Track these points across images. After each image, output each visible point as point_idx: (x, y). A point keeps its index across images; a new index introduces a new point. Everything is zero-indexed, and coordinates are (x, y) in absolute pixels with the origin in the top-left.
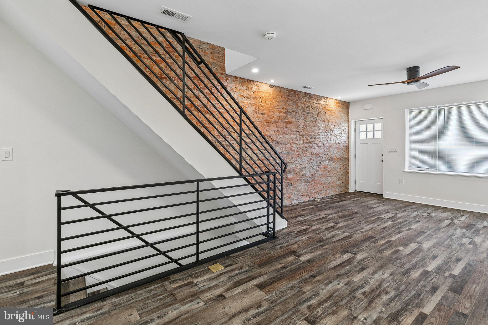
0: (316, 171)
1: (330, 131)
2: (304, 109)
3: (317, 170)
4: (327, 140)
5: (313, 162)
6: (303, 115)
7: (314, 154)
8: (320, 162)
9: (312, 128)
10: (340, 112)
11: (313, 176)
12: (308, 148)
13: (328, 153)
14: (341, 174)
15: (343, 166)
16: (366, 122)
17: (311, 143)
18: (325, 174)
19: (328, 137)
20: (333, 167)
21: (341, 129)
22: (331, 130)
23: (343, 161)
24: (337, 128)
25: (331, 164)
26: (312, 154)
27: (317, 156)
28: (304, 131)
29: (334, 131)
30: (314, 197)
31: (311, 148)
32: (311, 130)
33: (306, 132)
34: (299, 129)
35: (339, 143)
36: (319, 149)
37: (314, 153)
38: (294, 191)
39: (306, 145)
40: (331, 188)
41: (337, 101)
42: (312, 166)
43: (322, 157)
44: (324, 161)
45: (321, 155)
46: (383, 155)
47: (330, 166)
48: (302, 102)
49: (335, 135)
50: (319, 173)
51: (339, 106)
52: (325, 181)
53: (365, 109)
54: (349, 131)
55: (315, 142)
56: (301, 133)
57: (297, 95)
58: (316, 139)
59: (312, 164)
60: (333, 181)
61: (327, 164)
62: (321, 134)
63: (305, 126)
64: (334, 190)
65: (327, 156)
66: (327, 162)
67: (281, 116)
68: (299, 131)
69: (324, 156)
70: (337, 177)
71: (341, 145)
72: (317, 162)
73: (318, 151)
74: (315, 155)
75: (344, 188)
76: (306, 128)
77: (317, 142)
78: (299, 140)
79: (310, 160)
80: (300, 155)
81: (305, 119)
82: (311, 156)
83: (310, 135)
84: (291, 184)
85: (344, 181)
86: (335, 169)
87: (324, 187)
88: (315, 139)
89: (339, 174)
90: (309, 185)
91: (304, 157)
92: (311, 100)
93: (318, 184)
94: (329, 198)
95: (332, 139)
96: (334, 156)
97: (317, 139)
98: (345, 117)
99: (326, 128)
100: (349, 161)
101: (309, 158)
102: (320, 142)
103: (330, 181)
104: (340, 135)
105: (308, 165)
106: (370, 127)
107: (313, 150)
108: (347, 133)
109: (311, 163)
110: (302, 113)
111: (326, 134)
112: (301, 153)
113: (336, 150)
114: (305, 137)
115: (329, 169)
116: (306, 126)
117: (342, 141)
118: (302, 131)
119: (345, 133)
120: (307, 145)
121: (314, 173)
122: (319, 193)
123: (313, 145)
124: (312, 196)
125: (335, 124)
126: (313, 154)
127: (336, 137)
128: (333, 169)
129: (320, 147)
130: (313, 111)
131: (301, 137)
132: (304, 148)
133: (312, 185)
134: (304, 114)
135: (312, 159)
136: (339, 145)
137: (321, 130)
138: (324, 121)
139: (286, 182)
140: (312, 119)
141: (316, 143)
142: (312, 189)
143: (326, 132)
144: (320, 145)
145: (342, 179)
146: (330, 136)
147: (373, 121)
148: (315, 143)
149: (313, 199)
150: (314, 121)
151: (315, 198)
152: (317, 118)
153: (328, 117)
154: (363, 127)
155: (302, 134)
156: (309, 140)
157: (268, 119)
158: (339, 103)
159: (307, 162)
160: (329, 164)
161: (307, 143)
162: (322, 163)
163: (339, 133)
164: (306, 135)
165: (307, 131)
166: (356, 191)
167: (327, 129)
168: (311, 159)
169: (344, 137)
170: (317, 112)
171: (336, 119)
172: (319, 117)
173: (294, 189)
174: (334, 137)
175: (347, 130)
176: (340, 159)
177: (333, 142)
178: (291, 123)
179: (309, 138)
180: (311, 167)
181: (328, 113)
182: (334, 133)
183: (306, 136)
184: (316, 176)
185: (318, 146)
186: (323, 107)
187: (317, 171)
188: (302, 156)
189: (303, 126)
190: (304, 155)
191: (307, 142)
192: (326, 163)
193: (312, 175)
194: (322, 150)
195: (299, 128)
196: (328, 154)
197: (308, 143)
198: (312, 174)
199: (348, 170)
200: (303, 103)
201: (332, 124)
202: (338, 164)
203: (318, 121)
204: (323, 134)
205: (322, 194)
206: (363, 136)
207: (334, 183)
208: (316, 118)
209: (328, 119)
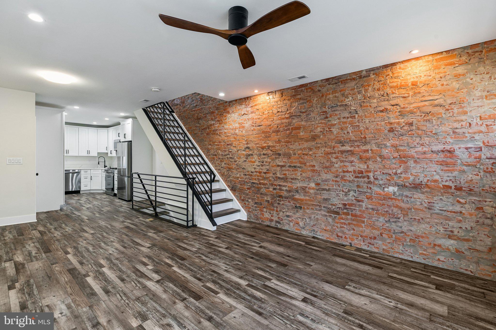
0: (356, 199)
2: (325, 104)
3: (360, 199)
5: (348, 184)
6: (321, 114)
7: (350, 172)
8: (369, 186)
9: (344, 129)
11: (348, 207)
15: (480, 208)
17: (343, 154)
18: (386, 212)
23: (481, 197)
25: (409, 195)
27: (359, 175)
28: (325, 136)
30: (350, 241)
33: (330, 138)
34: (315, 135)
37: (351, 170)
38: (305, 218)
42: (346, 191)
43: (377, 179)
44: (381, 187)
45: (372, 175)
47: (405, 199)
48: (321, 95)
50: (366, 205)
52: (387, 225)
55: (352, 151)
56: (319, 140)
57: (310, 88)
58: (356, 147)
59: (345, 188)
61: (394, 194)
62: (371, 136)
65: (392, 179)
66: (393, 188)
67: (283, 123)
69: (383, 177)
72: (358, 186)
73: (364, 166)
74: (353, 174)
78: (315, 149)
79: (339, 180)
80: (316, 170)
82: (342, 174)
84: (300, 207)
87: (381, 235)
90: (337, 218)
91: (325, 175)
93: (363, 224)
101: (337, 177)
105: (335, 188)
109: (342, 185)
115: (403, 205)
120: (332, 157)
122: (366, 241)
125: (429, 109)
126: (348, 172)
128: (420, 207)
133: (344, 221)
134: (324, 112)
135: (345, 178)
139: (292, 202)
142: (345, 226)
149: (348, 244)
150: (351, 117)
151: (352, 246)
152: (359, 110)
153: (397, 101)
157: (266, 130)
160: (401, 195)
162: (376, 189)
168: (342, 179)
170: (360, 100)
172: (367, 106)
173: (307, 215)
176: (459, 190)
178: (298, 128)
180: (343, 191)
184: (357, 209)
187: (358, 201)
190: (326, 171)
192: (391, 191)
193: (345, 205)
196: (396, 174)
198: (346, 203)
205: (375, 246)
209: (397, 105)
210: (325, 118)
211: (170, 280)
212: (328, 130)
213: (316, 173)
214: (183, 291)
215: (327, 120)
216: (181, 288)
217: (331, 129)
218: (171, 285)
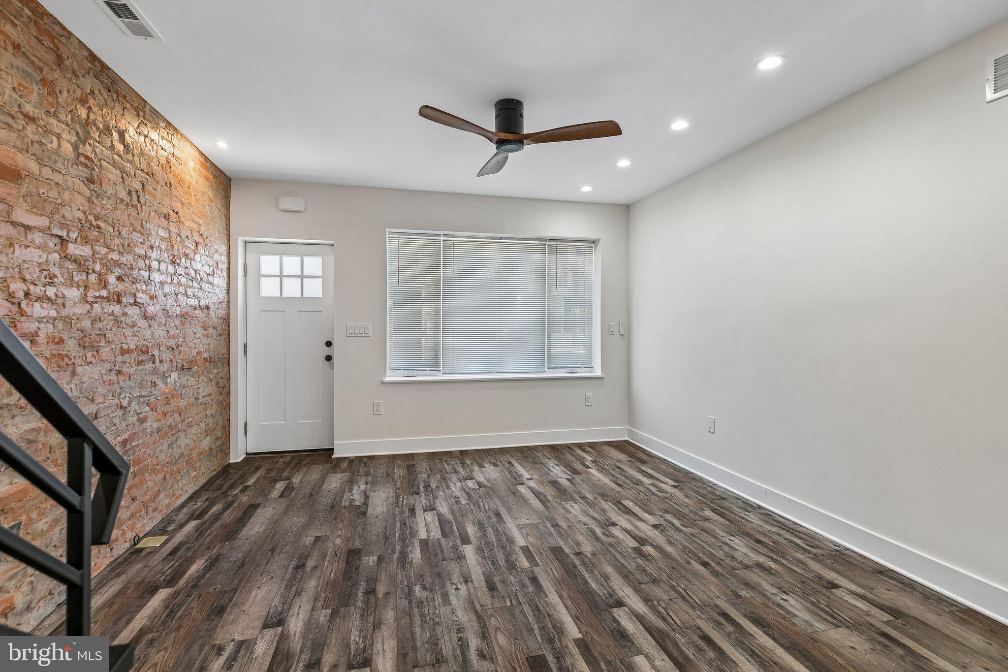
0: (138, 420)
1: (183, 260)
2: (88, 133)
3: (141, 416)
4: (176, 295)
5: (128, 383)
6: (82, 159)
7: (132, 351)
8: (154, 379)
9: (124, 233)
10: (210, 199)
11: (128, 446)
12: (109, 323)
13: (180, 343)
14: (213, 411)
15: (218, 383)
16: (282, 248)
17: (119, 302)
18: (170, 427)
19: (179, 284)
20: (191, 394)
21: (212, 258)
22: (186, 255)
23: (217, 368)
24: (202, 252)
25: (186, 383)
26: (123, 352)
27: (144, 357)
28: (86, 241)
29: (194, 260)
30: (130, 535)
31: (117, 322)
32: (117, 241)
33: (97, 248)
34: (62, 226)
35: (208, 308)
36: (150, 326)
37: (132, 346)
39: (100, 310)
40: (188, 471)
41: (202, 160)
42: (125, 404)
43: (161, 361)
44: (165, 377)
45: (156, 353)
46: (329, 344)
47: (183, 391)
48: (79, 93)
49: (198, 277)
50: (151, 425)
51: (207, 179)
52: (170, 451)
53: (283, 211)
54: (229, 269)
55: (135, 295)
56: (72, 249)
58: (138, 286)
59: (123, 396)
60: (192, 445)
61: (175, 386)
62: (155, 265)
63: (91, 218)
64: (195, 473)
65: (175, 357)
66: (174, 375)
68: (64, 234)
69: (166, 356)
70: (203, 425)
71: (212, 314)
72: (141, 386)
73: (147, 334)
74: (134, 355)
75: (219, 456)
76: (99, 227)
77: (142, 298)
78: (61, 279)
79: (113, 377)
80: (67, 356)
81: (91, 180)
82: (119, 358)
83: (118, 264)
85: (219, 434)
86: (197, 399)
87: (165, 479)
88: (134, 286)
89: (208, 413)
91: (88, 369)
92: (118, 107)
93: (147, 475)
94: (191, 517)
95: (190, 293)
96: (194, 352)
97: (144, 287)
98: (220, 223)
99: (173, 247)
100: (229, 365)
101: (111, 370)
102: (152, 298)
103: (183, 445)
104: (211, 278)
105: (108, 403)
106: (291, 264)
107: (128, 332)
108: (225, 274)
109: (118, 391)
110: (76, 148)
111: (171, 269)
112: (71, 346)
113: (200, 332)
114: (94, 271)
115: (182, 404)
116: (97, 218)
117: (215, 299)
118: (79, 239)
119: (220, 273)
120: (102, 309)
121: (130, 431)
122: (150, 510)
123: (126, 310)
124: (124, 533)
125: (197, 238)
126: (129, 351)
127: (199, 286)
128: (192, 400)
129: (153, 318)
130: (128, 161)
131: (71, 266)
132: (87, 324)
134: (87, 157)
135: (124, 370)
136: (209, 314)
137: (155, 250)
138: (167, 217)
140: (123, 194)
141: (139, 300)
143: (173, 263)
144: (151, 309)
145: (214, 429)
146: (183, 280)
147: (301, 249)
148: (136, 303)
149: (127, 545)
150: (133, 206)
151: (137, 540)
152: (141, 194)
153: (177, 206)
154: (269, 263)
155: (77, 252)
156: (110, 287)
158: (206, 168)
159: (101, 390)
160: (180, 386)
161: (100, 297)
162: (160, 383)
163: (208, 272)
164: (94, 262)
165: (102, 241)
166: (247, 454)
167: (175, 252)
168: (119, 372)
169: (218, 286)
170: (142, 170)
171: (201, 222)
172: (150, 193)
174: (195, 284)
175: (225, 267)
176: (210, 362)
177: (193, 302)
178: (12, 175)
179: (112, 279)
180: (121, 407)
181: (178, 191)
182: (196, 269)
183: (98, 267)
184: (141, 441)
185: (145, 317)
186: (163, 160)
187: (142, 421)
188: (79, 361)
189: (82, 216)
190: (89, 355)
191: (104, 293)
192: (173, 381)
194: (160, 332)
195: (63, 217)
196: (178, 346)
197: (108, 299)
198: (126, 436)
199: (229, 393)
200: (83, 101)
201: (190, 237)
202: (205, 379)
203: (146, 209)
204: (163, 266)
205: (160, 508)
206: (269, 288)
207: (193, 449)
208: (138, 197)
209: (177, 213)
210: (87, 179)
211: (593, 598)
212: (94, 223)
213: (67, 364)
214: (575, 567)
215: (92, 186)
216: (577, 573)
217: (99, 223)
218: (594, 585)
